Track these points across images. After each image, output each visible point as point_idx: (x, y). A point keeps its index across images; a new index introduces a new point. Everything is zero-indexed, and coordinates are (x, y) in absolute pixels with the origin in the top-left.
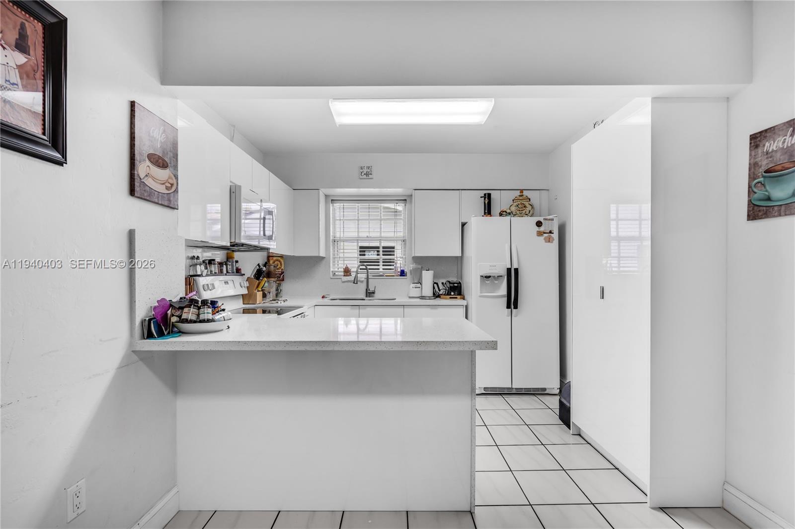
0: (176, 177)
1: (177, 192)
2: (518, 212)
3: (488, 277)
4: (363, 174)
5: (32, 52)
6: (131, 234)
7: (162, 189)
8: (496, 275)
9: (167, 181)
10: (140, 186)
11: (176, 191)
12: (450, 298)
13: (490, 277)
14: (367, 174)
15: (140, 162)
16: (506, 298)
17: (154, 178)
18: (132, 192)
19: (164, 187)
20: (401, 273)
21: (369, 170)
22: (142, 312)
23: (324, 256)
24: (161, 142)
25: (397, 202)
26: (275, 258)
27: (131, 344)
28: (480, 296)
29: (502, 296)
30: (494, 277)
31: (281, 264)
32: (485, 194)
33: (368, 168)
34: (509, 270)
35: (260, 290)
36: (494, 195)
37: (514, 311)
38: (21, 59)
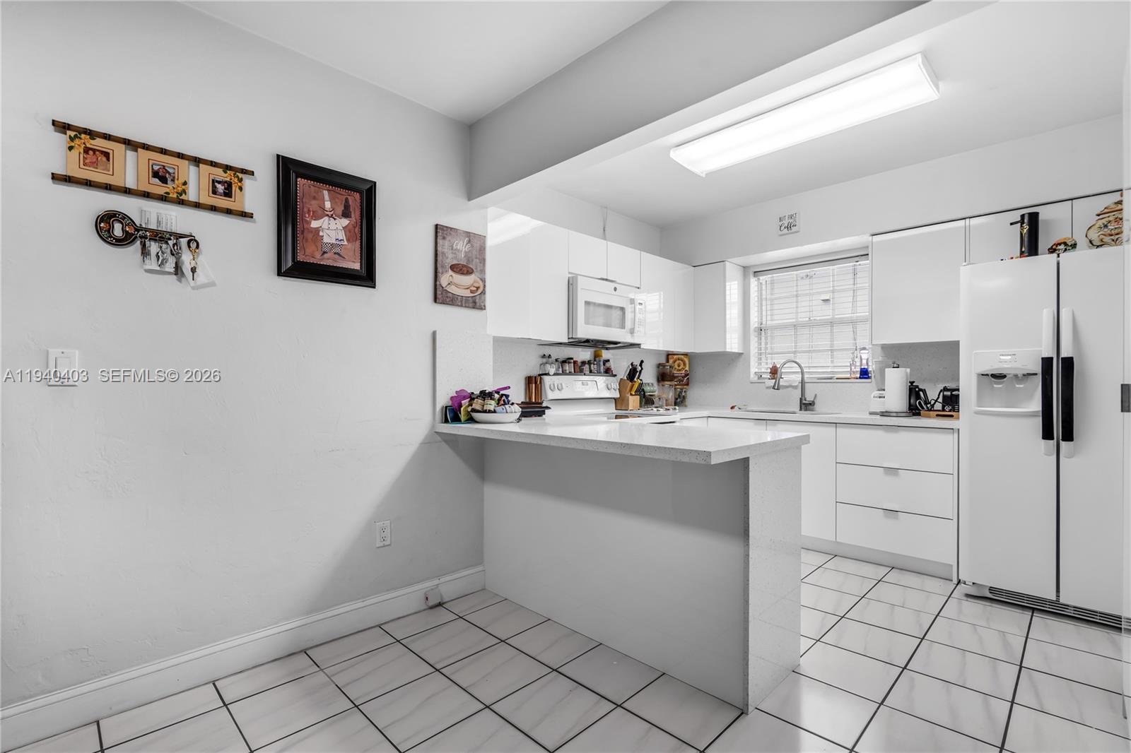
0: (484, 281)
1: (485, 294)
2: (1107, 239)
3: (999, 377)
4: (782, 228)
5: (353, 216)
6: (434, 334)
7: (467, 293)
8: (1020, 373)
9: (472, 285)
10: (442, 294)
11: (483, 292)
12: (937, 415)
13: (1002, 376)
14: (789, 227)
15: (442, 273)
16: (1041, 418)
17: (457, 285)
18: (435, 300)
19: (469, 291)
20: (861, 375)
21: (791, 221)
22: (443, 400)
23: (741, 352)
24: (466, 252)
25: (857, 259)
26: (675, 357)
27: (433, 426)
28: (977, 413)
29: (1033, 415)
30: (1016, 376)
31: (685, 364)
32: (1023, 216)
33: (791, 217)
34: (1047, 363)
35: (634, 393)
36: (1045, 214)
37: (1063, 444)
38: (345, 222)
